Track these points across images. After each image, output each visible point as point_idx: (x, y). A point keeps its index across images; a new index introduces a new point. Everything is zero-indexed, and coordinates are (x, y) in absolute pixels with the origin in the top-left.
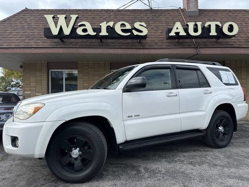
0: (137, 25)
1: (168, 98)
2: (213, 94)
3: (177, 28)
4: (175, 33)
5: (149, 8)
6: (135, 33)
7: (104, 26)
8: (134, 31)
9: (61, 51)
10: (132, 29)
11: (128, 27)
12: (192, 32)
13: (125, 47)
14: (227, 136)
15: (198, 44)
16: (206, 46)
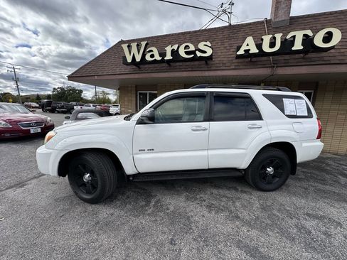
0: (201, 46)
1: (193, 132)
2: (264, 129)
3: (248, 45)
4: (245, 51)
5: (228, 24)
6: (199, 54)
7: (169, 50)
8: (197, 52)
9: (137, 76)
10: (196, 50)
11: (192, 48)
12: (266, 48)
13: (190, 69)
14: (277, 179)
15: (275, 62)
16: (287, 65)
